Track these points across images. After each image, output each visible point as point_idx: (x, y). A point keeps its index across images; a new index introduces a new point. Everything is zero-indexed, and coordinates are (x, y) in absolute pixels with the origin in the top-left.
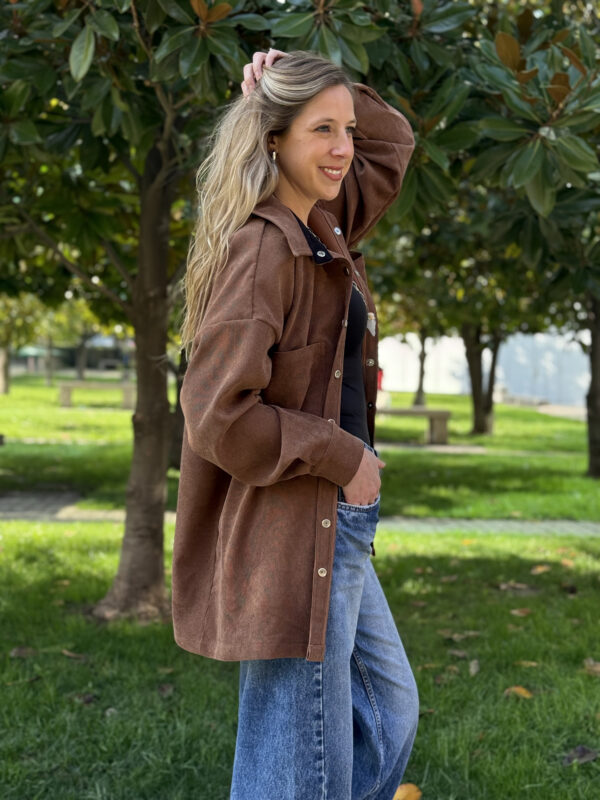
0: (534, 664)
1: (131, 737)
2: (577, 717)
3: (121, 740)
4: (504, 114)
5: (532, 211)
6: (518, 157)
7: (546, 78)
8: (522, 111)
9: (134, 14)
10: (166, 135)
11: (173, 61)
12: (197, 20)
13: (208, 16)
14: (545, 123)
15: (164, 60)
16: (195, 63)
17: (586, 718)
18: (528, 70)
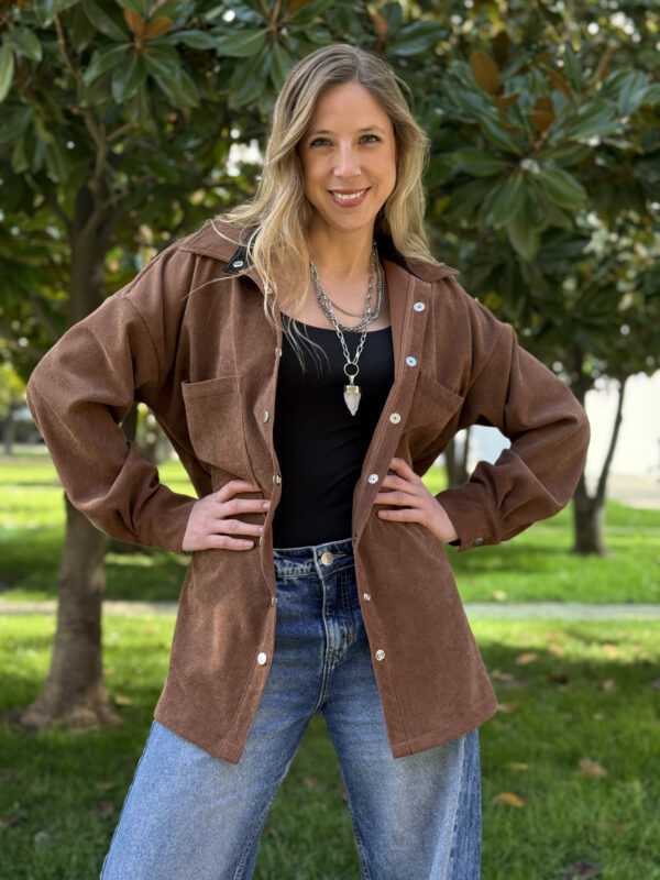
0: (524, 767)
1: (64, 866)
2: (575, 827)
3: (53, 870)
4: (480, 146)
5: (514, 254)
6: (498, 194)
7: (527, 104)
8: (502, 142)
9: (59, 30)
10: (98, 172)
11: (104, 83)
12: (131, 36)
13: (145, 32)
14: (528, 154)
15: (94, 82)
16: (130, 85)
17: (586, 828)
18: (507, 95)
